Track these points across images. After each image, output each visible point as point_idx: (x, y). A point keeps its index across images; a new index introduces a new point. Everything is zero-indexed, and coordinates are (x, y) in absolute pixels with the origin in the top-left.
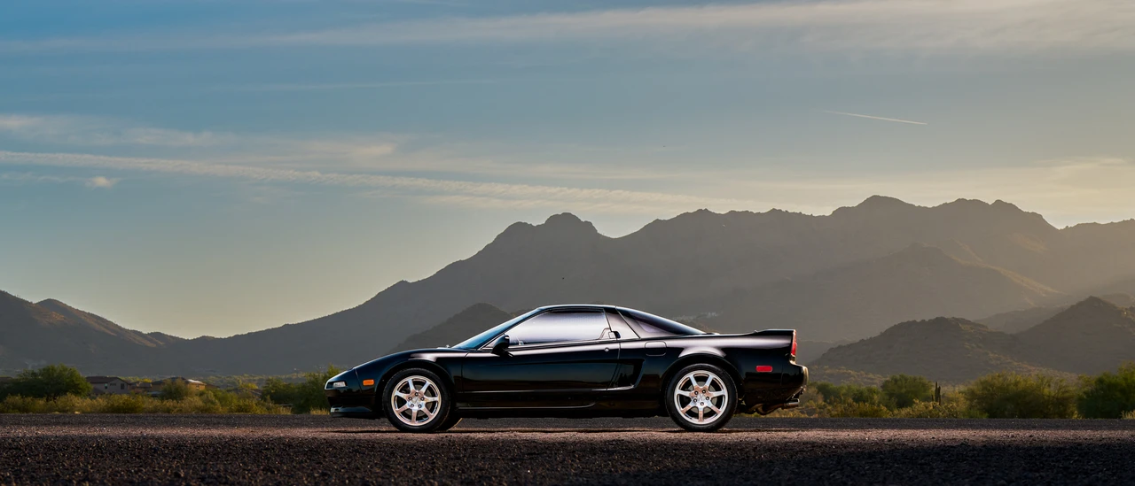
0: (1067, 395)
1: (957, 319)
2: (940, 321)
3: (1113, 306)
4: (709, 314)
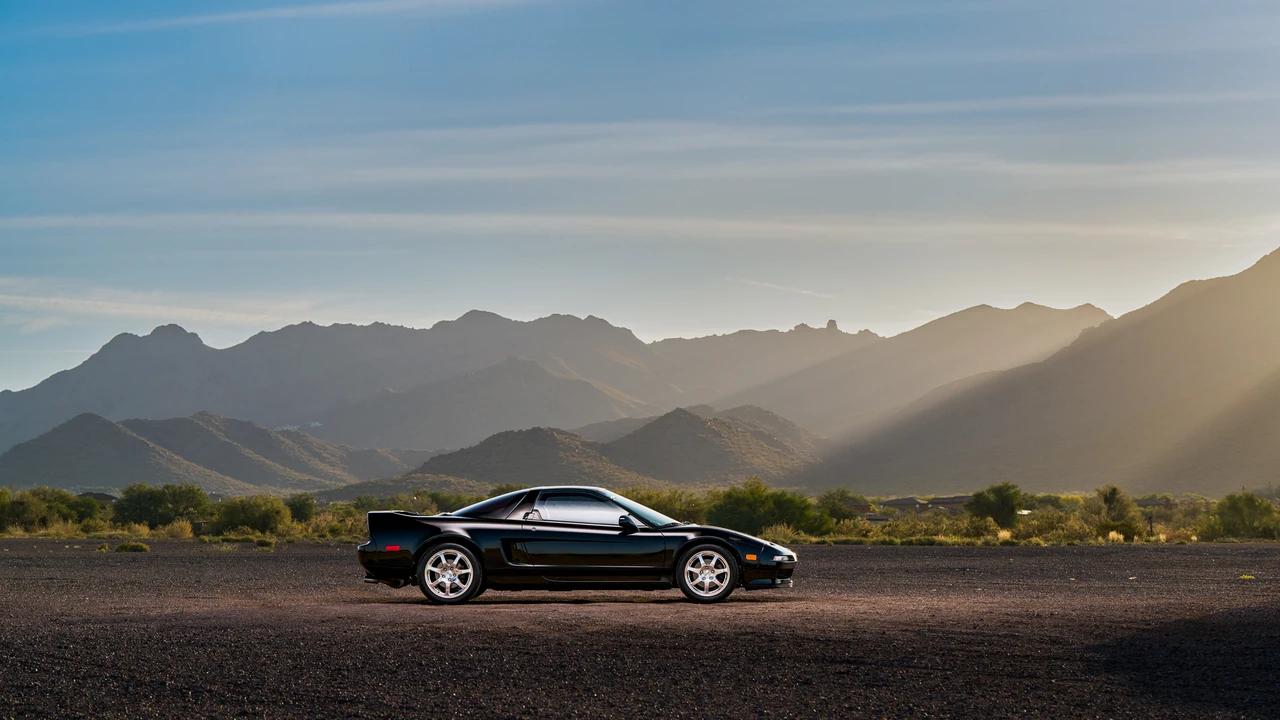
0: (697, 508)
1: (552, 429)
2: (536, 431)
3: (698, 417)
4: (313, 424)
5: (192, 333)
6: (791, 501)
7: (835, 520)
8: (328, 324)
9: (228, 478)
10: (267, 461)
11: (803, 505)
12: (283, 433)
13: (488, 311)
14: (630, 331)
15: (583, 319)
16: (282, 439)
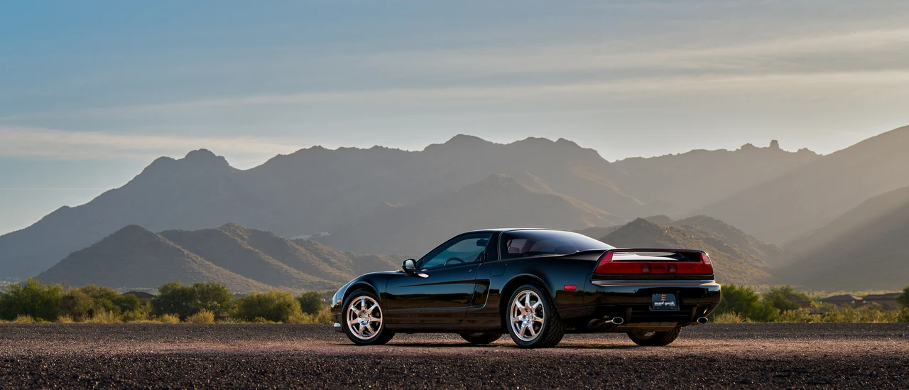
3: (656, 226)
4: (323, 234)
5: (219, 157)
6: (739, 293)
7: (779, 311)
8: (334, 148)
9: (250, 280)
10: (284, 266)
11: (749, 297)
12: (297, 241)
13: (472, 135)
14: (596, 151)
15: (555, 141)
16: (297, 246)
